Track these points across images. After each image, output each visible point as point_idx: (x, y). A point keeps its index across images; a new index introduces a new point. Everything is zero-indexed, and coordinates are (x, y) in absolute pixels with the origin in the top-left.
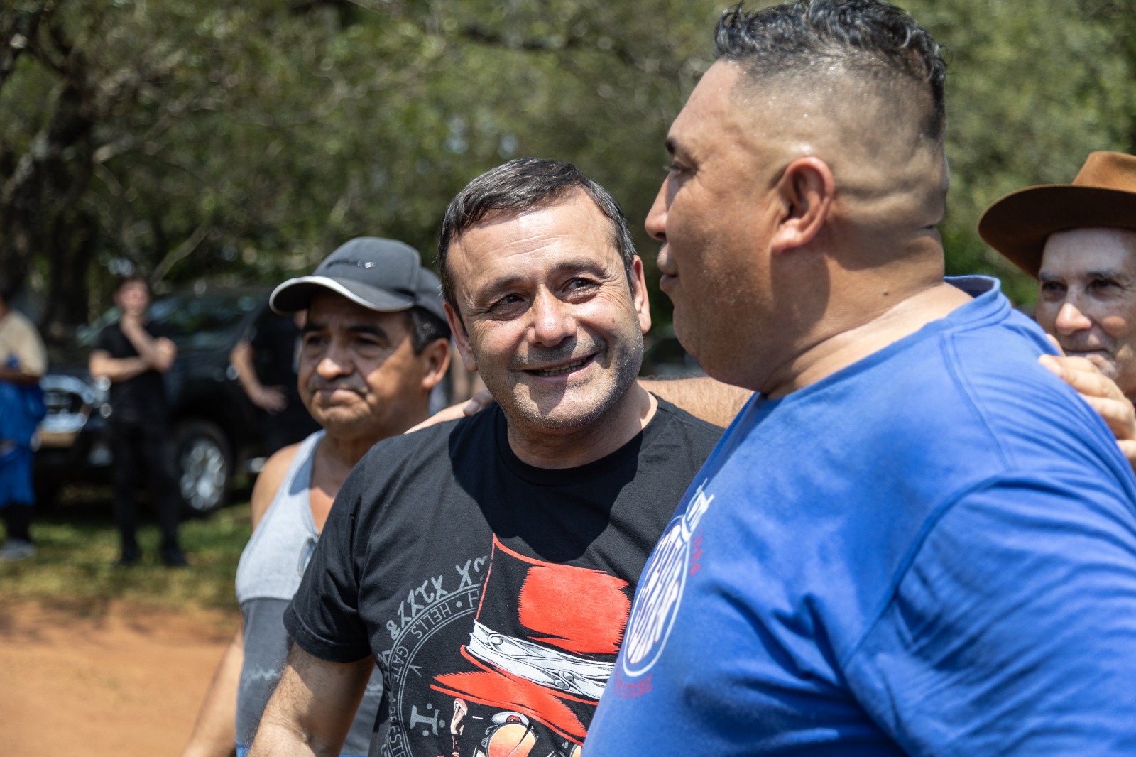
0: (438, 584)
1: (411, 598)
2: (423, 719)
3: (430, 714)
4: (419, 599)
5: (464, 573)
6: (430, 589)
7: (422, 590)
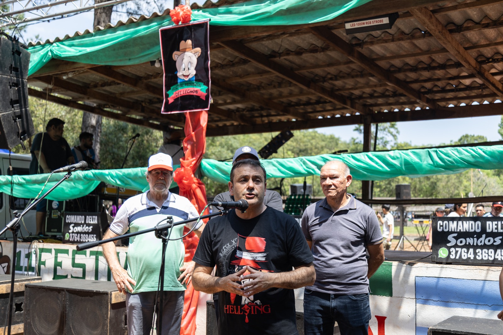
0: (228, 245)
1: (224, 248)
2: (230, 270)
3: (231, 269)
4: (225, 248)
5: (233, 242)
6: (227, 246)
7: (225, 246)
